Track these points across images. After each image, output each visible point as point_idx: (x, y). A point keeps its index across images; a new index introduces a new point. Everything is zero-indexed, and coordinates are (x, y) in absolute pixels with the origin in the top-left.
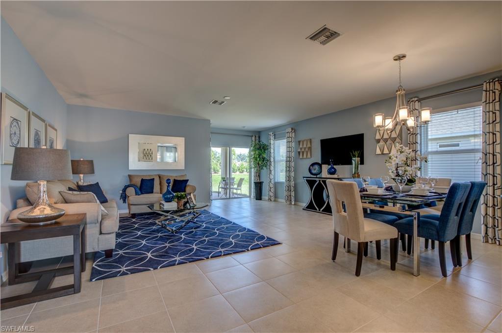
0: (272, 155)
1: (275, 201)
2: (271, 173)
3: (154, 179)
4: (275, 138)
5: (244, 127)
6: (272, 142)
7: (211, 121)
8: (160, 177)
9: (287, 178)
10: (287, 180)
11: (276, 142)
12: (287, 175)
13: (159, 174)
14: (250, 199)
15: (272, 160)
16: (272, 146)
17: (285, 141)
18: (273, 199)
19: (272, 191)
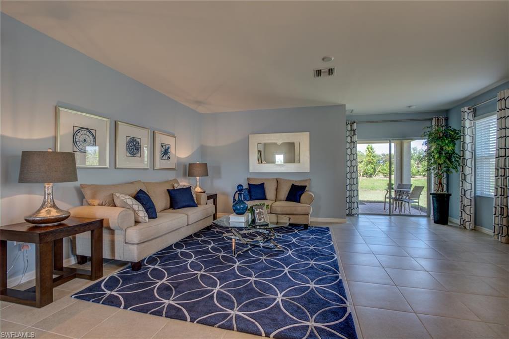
0: (469, 147)
1: (474, 230)
2: (465, 179)
3: (264, 183)
4: (475, 116)
5: (409, 106)
6: (467, 124)
7: (347, 105)
8: (277, 181)
9: (499, 189)
10: (499, 193)
11: (477, 122)
12: (499, 184)
13: (276, 177)
14: (429, 221)
15: (468, 155)
16: (468, 132)
17: (495, 117)
18: (469, 225)
19: (468, 212)
